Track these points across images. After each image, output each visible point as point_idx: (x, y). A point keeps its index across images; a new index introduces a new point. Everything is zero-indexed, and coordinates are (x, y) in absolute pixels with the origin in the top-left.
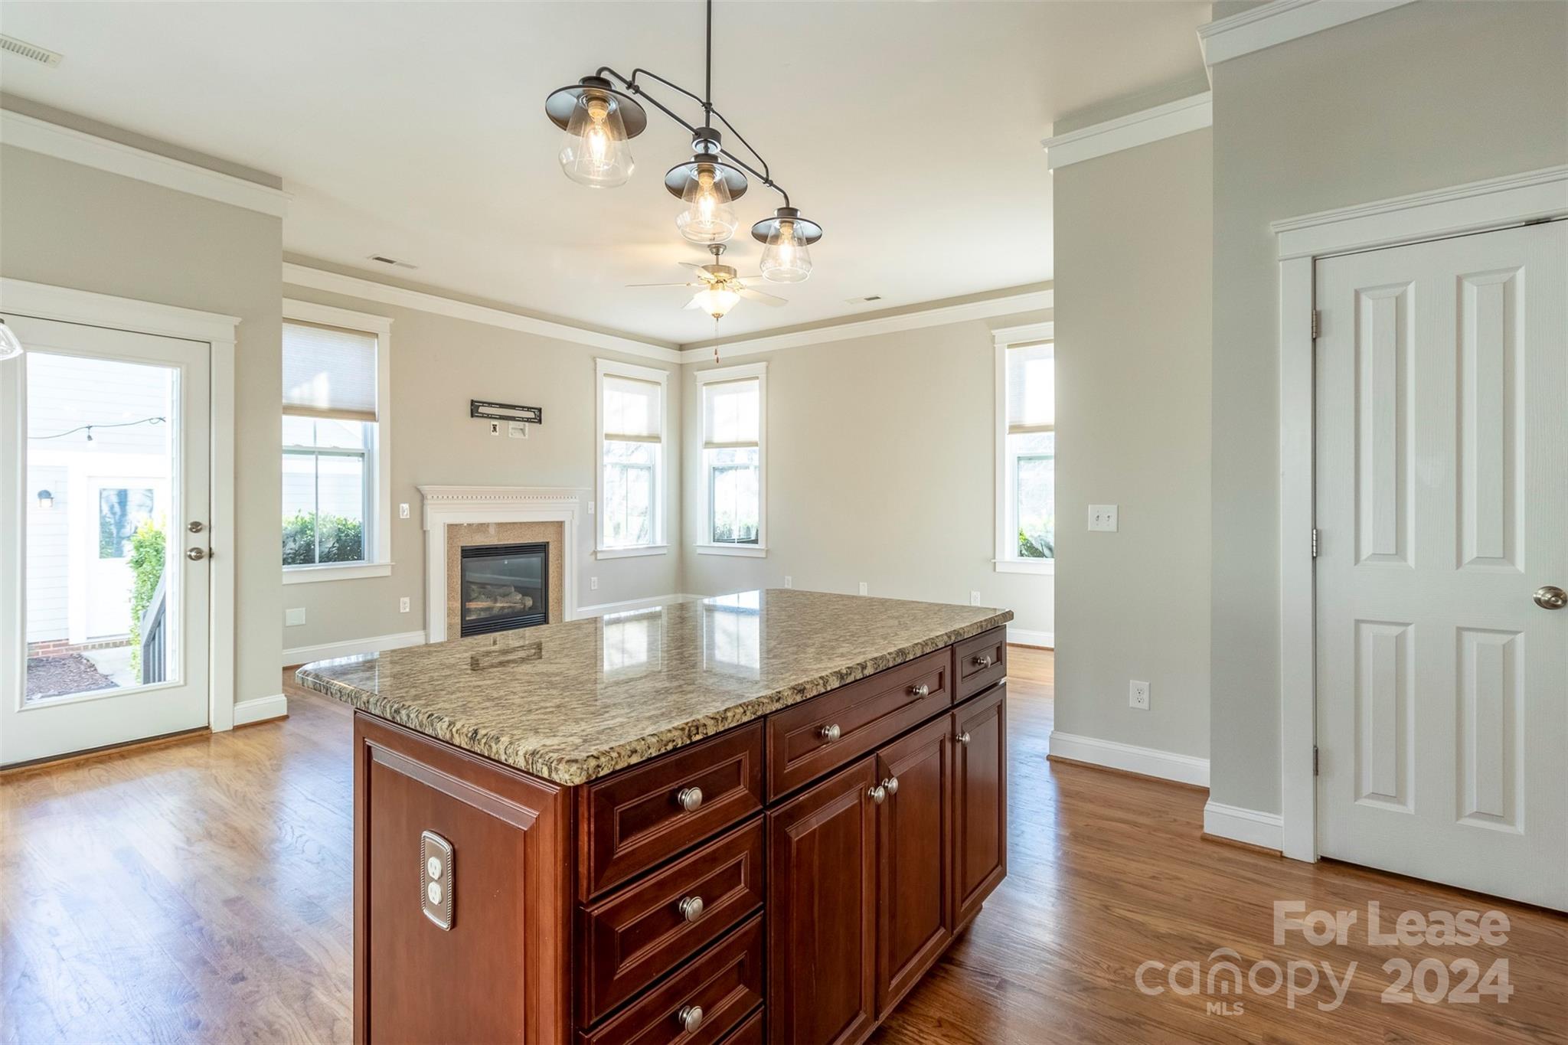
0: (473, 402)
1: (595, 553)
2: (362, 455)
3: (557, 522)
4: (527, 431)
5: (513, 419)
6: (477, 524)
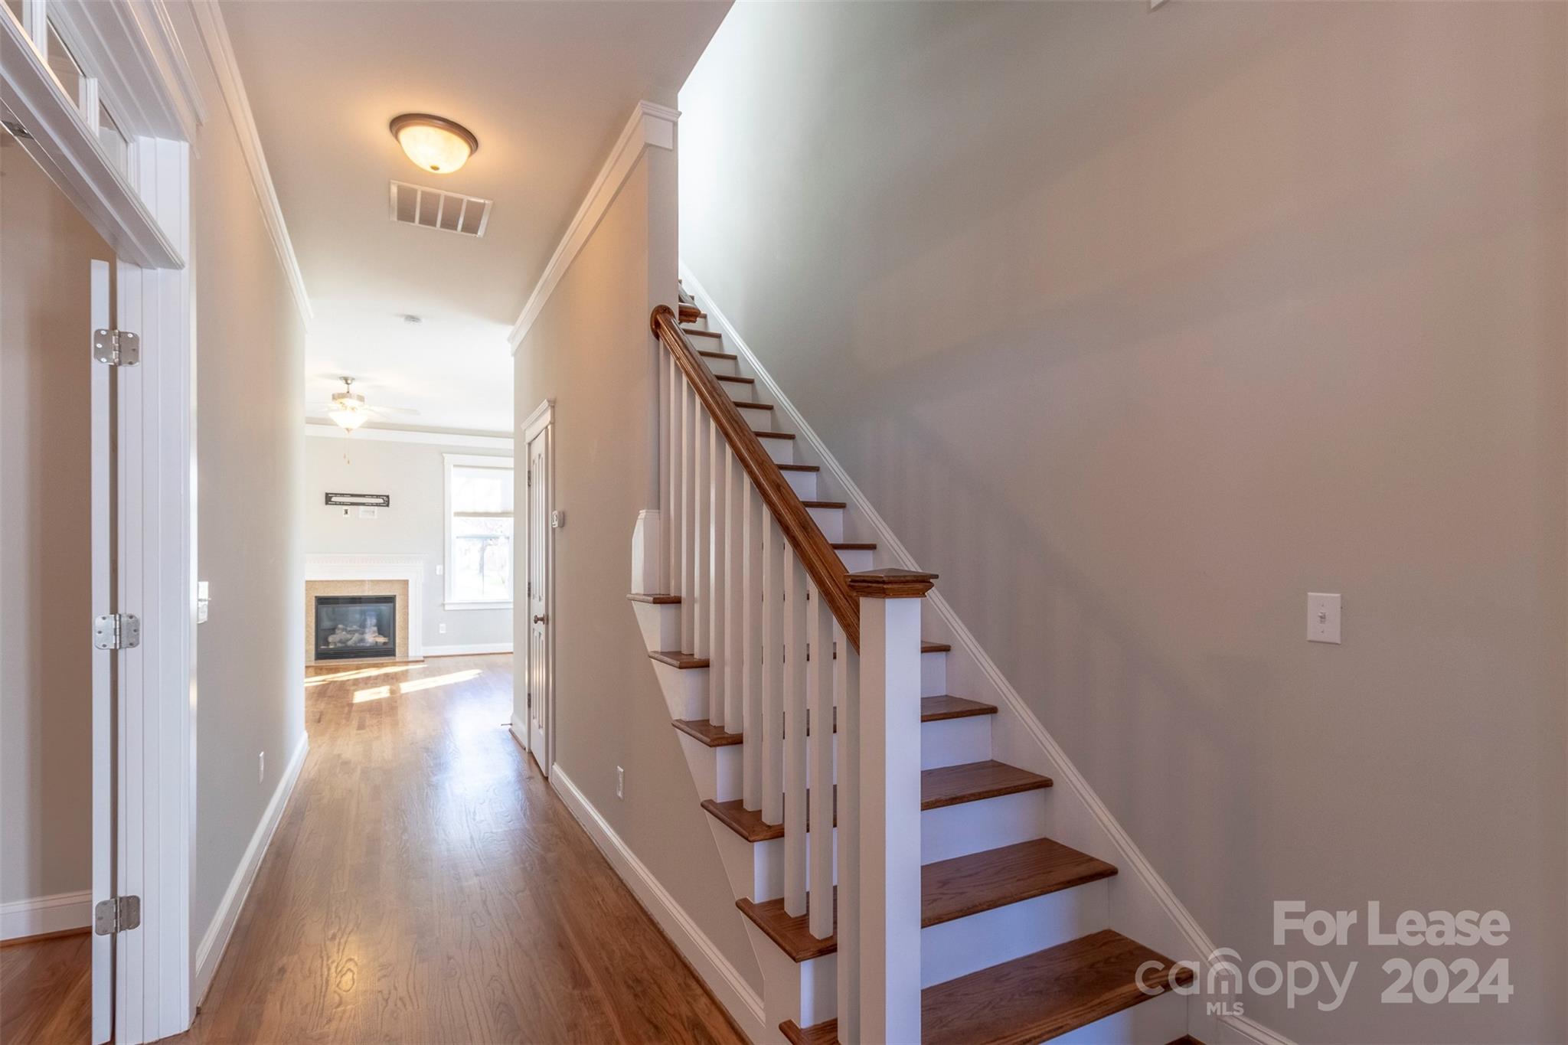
0: (327, 494)
1: (443, 605)
3: (404, 581)
4: (376, 513)
5: (363, 504)
6: (329, 581)
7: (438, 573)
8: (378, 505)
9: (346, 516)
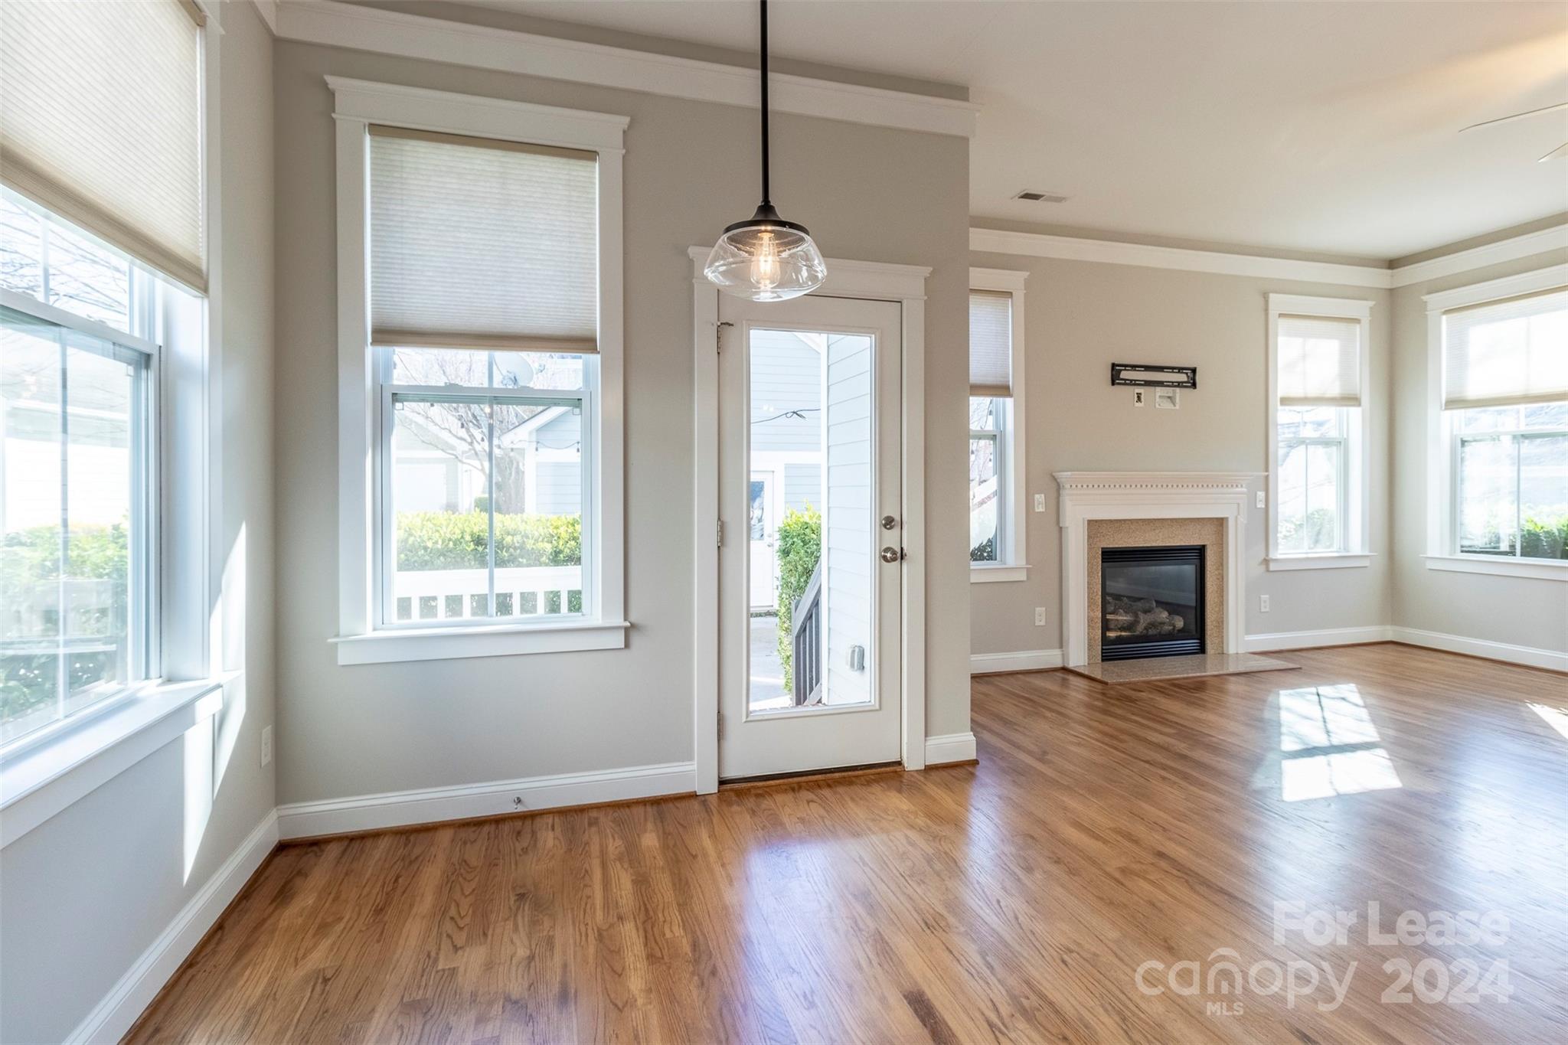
0: (1114, 365)
1: (1266, 561)
2: (994, 437)
3: (1217, 519)
4: (1177, 400)
5: (1160, 384)
6: (1120, 521)
7: (1260, 507)
8: (1180, 385)
9: (1139, 404)
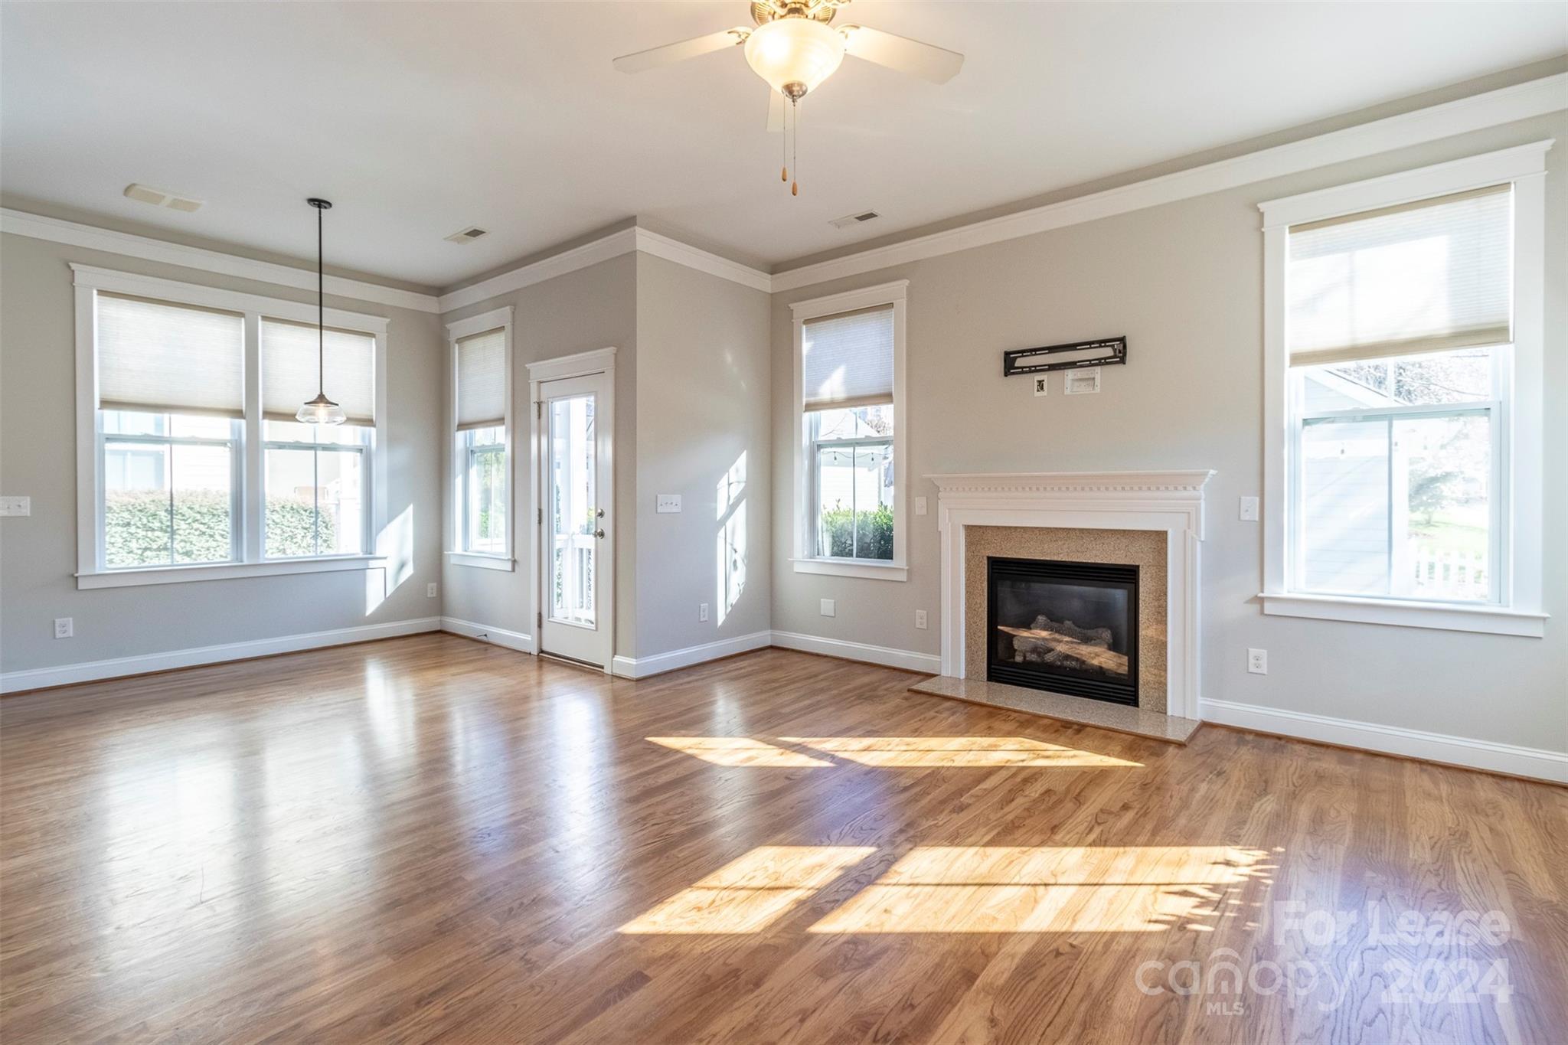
0: (1005, 355)
1: (1258, 600)
2: (894, 442)
3: (1154, 533)
4: (1098, 381)
5: (1072, 365)
6: (1010, 528)
7: (1245, 517)
8: (1102, 362)
9: (1041, 394)
